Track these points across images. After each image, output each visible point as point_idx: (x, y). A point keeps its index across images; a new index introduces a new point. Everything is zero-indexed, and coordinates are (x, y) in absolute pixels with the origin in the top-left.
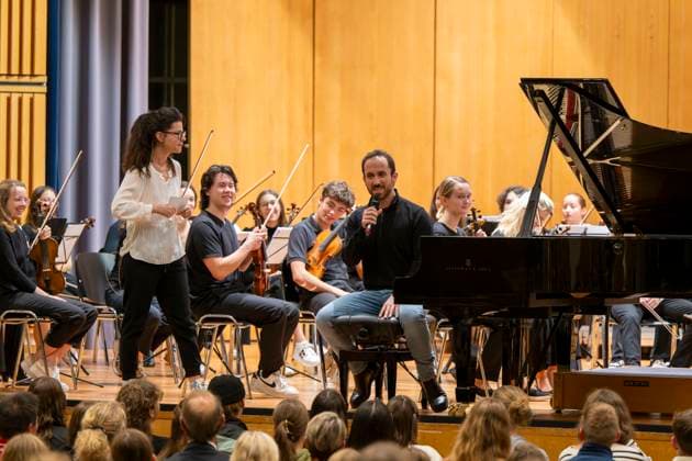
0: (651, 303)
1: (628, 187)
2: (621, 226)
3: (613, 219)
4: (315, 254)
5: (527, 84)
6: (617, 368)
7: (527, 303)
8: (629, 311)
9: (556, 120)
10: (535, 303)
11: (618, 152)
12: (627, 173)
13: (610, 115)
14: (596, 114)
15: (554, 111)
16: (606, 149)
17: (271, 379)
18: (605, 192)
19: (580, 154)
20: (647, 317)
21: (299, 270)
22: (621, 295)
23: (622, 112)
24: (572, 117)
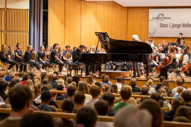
0: (111, 62)
1: (109, 47)
2: (108, 52)
3: (107, 51)
4: (66, 55)
5: (96, 33)
6: (107, 71)
7: (96, 62)
8: (108, 63)
9: (100, 38)
10: (97, 62)
11: (108, 42)
12: (109, 45)
13: (107, 37)
14: (105, 37)
15: (99, 37)
16: (106, 42)
17: (61, 72)
18: (106, 47)
19: (102, 42)
20: (110, 64)
21: (64, 58)
22: (108, 61)
23: (108, 37)
24: (101, 37)
